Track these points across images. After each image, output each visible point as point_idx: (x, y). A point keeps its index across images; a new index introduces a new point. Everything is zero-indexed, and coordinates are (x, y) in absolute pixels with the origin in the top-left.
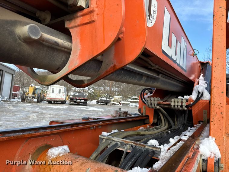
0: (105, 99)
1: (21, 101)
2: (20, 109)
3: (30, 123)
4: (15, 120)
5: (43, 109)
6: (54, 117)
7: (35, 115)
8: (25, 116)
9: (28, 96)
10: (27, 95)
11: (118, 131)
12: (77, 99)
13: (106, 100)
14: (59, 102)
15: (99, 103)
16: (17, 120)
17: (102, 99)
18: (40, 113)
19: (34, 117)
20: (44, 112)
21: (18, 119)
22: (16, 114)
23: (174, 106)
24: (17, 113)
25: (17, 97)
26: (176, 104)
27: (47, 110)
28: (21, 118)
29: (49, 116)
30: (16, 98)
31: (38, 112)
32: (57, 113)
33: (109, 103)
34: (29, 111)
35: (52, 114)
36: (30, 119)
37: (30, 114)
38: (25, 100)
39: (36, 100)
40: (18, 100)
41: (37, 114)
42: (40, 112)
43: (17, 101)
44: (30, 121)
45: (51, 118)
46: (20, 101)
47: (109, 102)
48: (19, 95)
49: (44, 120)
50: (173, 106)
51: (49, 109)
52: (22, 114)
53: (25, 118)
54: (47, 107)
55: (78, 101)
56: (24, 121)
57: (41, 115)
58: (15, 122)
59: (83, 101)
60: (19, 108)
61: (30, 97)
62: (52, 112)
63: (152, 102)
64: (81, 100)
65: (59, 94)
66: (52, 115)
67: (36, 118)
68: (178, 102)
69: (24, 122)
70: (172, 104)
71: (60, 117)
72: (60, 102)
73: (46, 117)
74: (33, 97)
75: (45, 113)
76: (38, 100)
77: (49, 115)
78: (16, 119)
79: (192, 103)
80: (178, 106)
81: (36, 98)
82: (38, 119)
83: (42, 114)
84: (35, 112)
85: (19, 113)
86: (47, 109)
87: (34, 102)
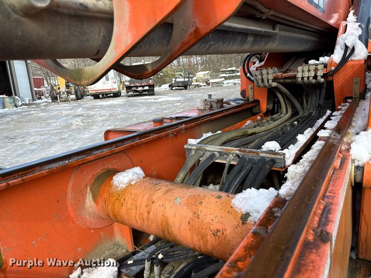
0: (183, 80)
1: (52, 102)
2: (53, 114)
3: (74, 133)
4: (52, 132)
5: (89, 109)
6: (109, 119)
7: (78, 119)
8: (63, 124)
9: (60, 92)
10: (58, 91)
11: (212, 134)
12: (137, 87)
13: (184, 82)
14: (110, 94)
15: (174, 88)
16: (55, 132)
17: (178, 80)
18: (85, 116)
19: (78, 123)
20: (91, 113)
21: (56, 130)
22: (50, 123)
23: (303, 78)
24: (51, 121)
25: (43, 95)
26: (306, 74)
27: (96, 110)
28: (60, 127)
29: (100, 118)
30: (42, 97)
31: (82, 115)
32: (111, 112)
33: (189, 86)
34: (68, 115)
35: (104, 115)
36: (73, 127)
37: (71, 119)
38: (56, 98)
39: (74, 96)
40: (45, 100)
41: (82, 118)
42: (85, 115)
43: (46, 102)
44: (74, 130)
45: (104, 122)
46: (50, 101)
47: (189, 84)
48: (46, 93)
49: (94, 126)
50: (300, 79)
51: (97, 108)
52: (59, 121)
53: (66, 127)
54: (94, 106)
55: (140, 89)
56: (65, 131)
57: (89, 119)
58: (53, 134)
59: (147, 88)
60: (52, 113)
61: (63, 93)
62: (104, 112)
63: (265, 77)
64: (143, 87)
65: (108, 82)
66: (104, 117)
67: (81, 124)
68: (309, 71)
69: (65, 133)
70: (299, 75)
71: (118, 117)
72: (112, 95)
73: (97, 121)
74: (68, 93)
75: (93, 115)
76: (76, 96)
77: (100, 116)
78: (53, 130)
79: (333, 68)
80: (308, 78)
81: (73, 92)
82: (84, 126)
83: (89, 116)
84: (78, 116)
85: (54, 121)
86: (95, 108)
87: (72, 100)
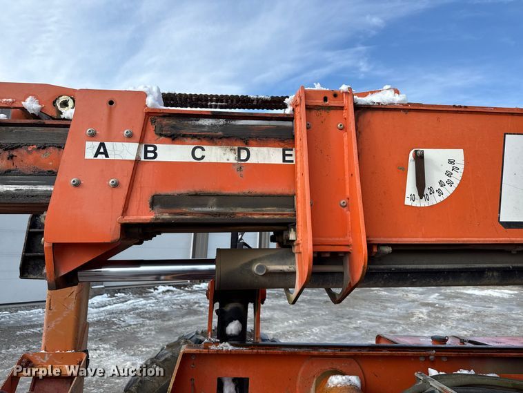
2: (397, 295)
3: (410, 328)
4: (384, 320)
6: (470, 319)
7: (425, 310)
8: (403, 312)
16: (388, 320)
18: (437, 307)
19: (421, 316)
20: (448, 304)
21: (390, 318)
22: (387, 307)
24: (389, 305)
27: (457, 300)
28: (396, 315)
31: (432, 305)
32: (480, 308)
34: (414, 301)
35: (466, 312)
36: (414, 319)
37: (416, 307)
41: (430, 308)
42: (437, 305)
44: (412, 325)
45: (460, 322)
49: (442, 325)
51: (461, 298)
52: (398, 306)
53: (404, 317)
54: (458, 293)
56: (400, 322)
57: (439, 312)
58: (383, 323)
60: (396, 293)
62: (468, 307)
66: (464, 314)
67: (426, 317)
69: (400, 325)
71: (487, 320)
73: (450, 318)
75: (449, 308)
77: (459, 312)
78: (386, 317)
83: (442, 308)
84: (428, 305)
85: (393, 305)
86: (458, 298)
